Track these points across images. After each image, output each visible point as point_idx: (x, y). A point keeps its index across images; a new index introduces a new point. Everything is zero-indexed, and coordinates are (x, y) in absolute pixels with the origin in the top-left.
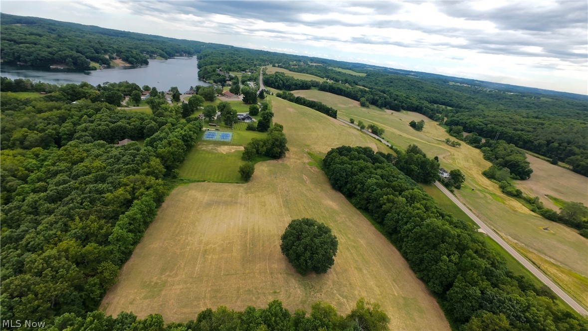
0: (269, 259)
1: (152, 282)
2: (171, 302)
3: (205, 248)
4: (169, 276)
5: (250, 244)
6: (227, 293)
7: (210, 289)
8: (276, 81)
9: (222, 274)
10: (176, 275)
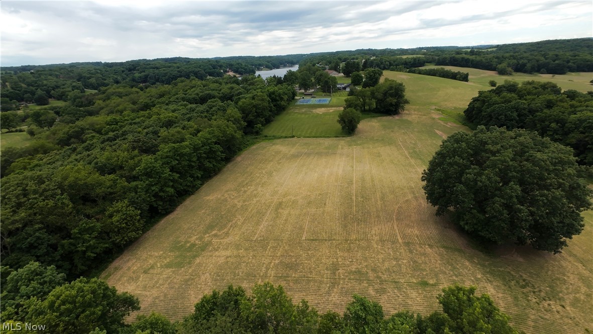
0: (397, 219)
1: (189, 242)
2: (203, 278)
3: (280, 200)
4: (215, 235)
5: (356, 196)
6: (311, 272)
7: (277, 262)
8: (382, 63)
9: (304, 238)
10: (227, 234)
